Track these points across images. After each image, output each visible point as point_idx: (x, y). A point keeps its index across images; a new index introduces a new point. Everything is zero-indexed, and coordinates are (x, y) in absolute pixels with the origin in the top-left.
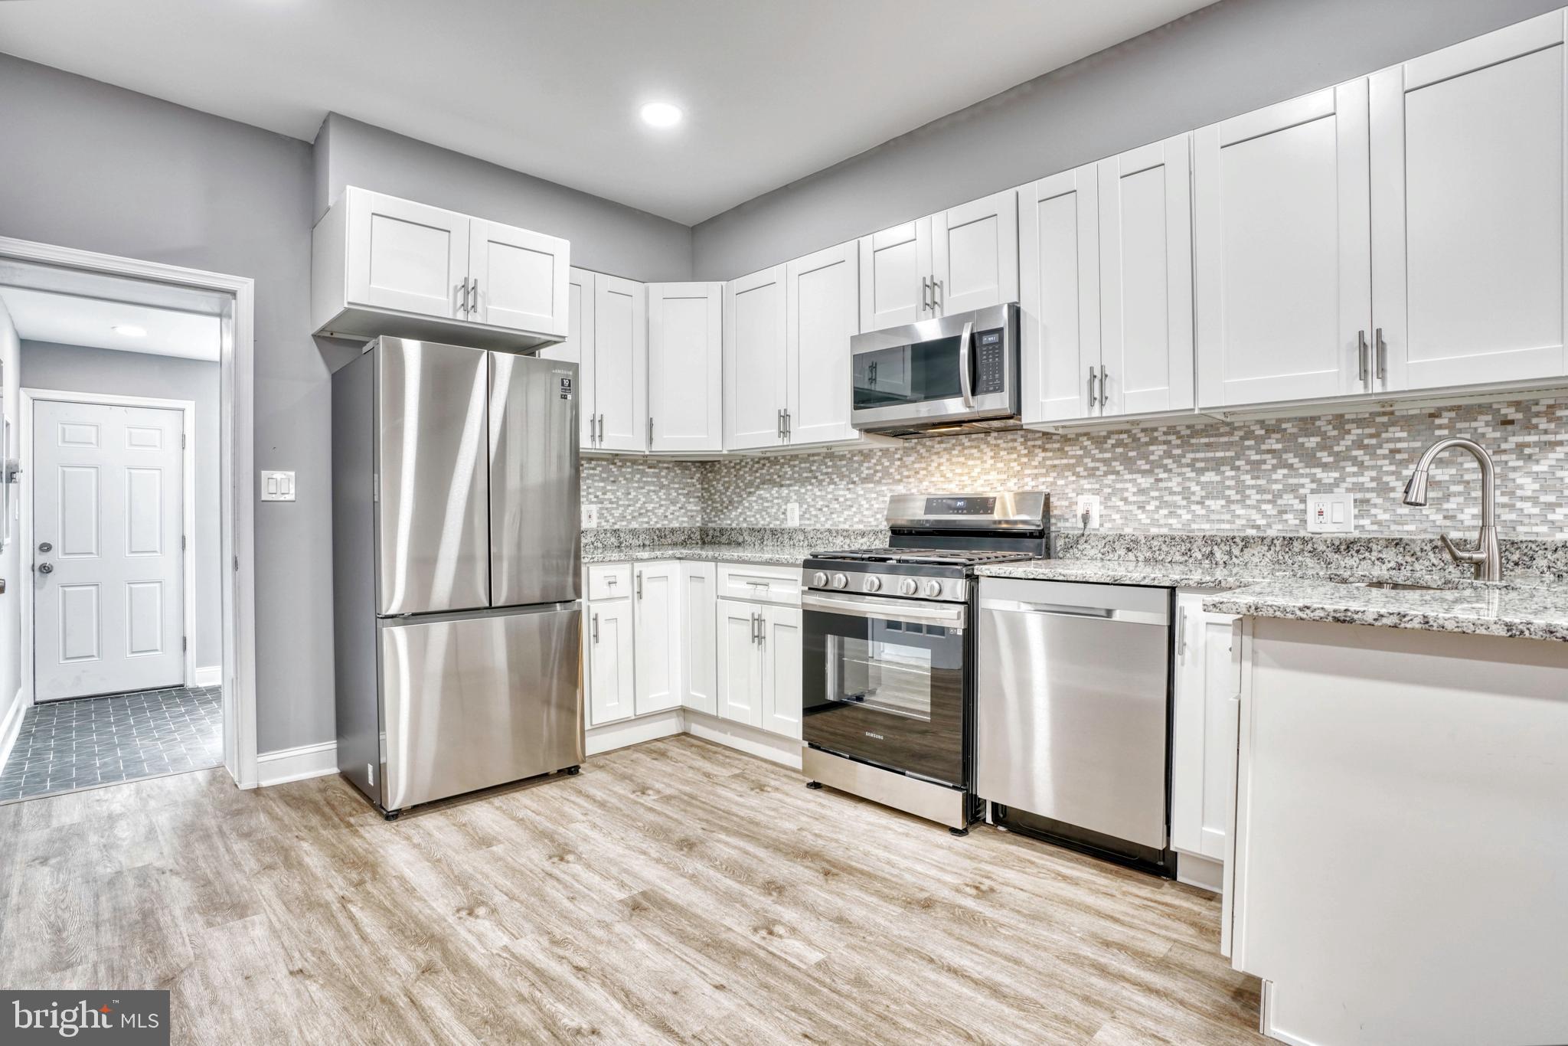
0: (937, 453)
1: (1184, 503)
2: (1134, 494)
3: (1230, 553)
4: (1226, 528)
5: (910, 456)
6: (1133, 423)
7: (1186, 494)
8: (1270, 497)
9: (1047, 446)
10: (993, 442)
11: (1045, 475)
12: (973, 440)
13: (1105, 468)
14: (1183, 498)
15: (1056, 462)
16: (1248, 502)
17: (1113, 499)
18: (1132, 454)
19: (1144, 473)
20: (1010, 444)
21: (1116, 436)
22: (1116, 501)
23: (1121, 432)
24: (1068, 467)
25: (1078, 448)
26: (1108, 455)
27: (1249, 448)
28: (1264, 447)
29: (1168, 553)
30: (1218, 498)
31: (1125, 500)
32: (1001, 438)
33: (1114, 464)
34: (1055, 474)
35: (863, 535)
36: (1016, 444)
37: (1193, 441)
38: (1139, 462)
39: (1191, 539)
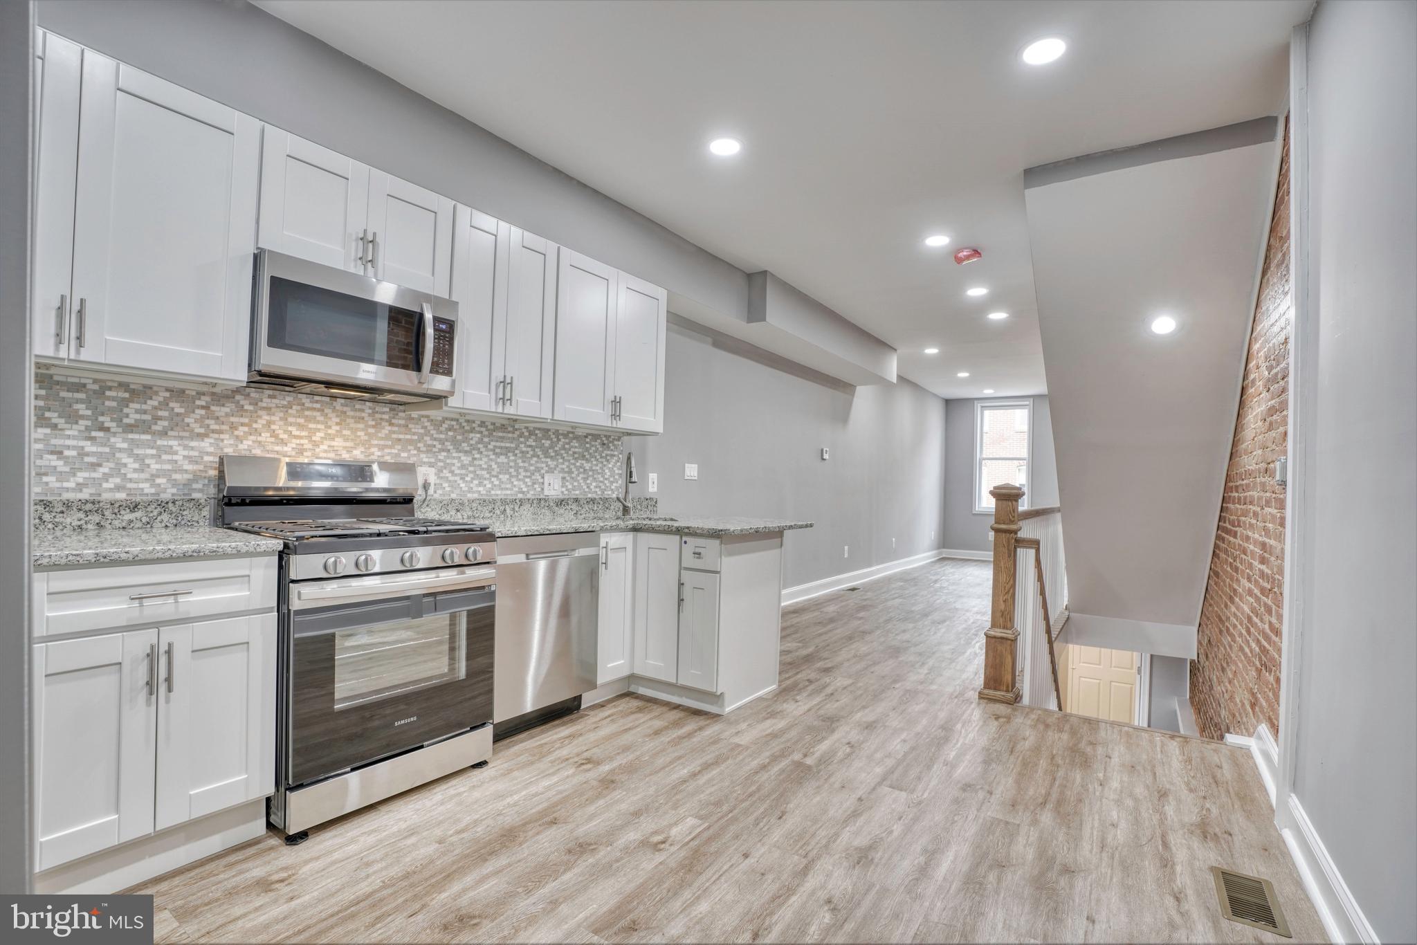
0: (268, 409)
1: (488, 476)
2: (459, 468)
3: (514, 509)
4: (508, 494)
5: (223, 405)
6: (460, 414)
7: (489, 470)
8: (529, 474)
9: (393, 421)
10: (338, 407)
11: (391, 447)
12: (317, 402)
13: (440, 447)
14: (488, 473)
15: (401, 436)
16: (520, 477)
17: (444, 471)
18: (459, 437)
19: (466, 452)
20: (358, 414)
21: (448, 422)
22: (446, 473)
23: (452, 420)
24: (410, 442)
25: (420, 427)
26: (442, 436)
27: (521, 443)
28: (528, 443)
29: (482, 511)
30: (505, 474)
31: (452, 472)
32: (347, 406)
33: (446, 443)
34: (400, 447)
35: (135, 507)
36: (363, 415)
37: (494, 434)
38: (463, 445)
39: (494, 501)
